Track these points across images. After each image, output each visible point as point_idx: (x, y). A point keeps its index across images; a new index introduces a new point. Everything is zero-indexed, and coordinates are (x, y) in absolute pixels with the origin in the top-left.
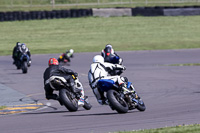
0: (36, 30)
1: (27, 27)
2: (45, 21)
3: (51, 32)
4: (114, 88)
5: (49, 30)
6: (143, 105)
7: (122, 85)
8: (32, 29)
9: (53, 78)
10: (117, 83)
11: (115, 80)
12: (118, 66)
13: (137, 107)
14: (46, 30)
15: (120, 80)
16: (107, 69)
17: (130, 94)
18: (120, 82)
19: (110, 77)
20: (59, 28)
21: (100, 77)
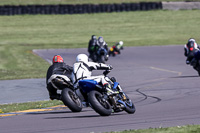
0: (106, 23)
1: (96, 20)
2: (114, 14)
3: (121, 25)
4: (97, 89)
5: (119, 23)
6: (133, 107)
7: (106, 85)
8: (101, 21)
9: (54, 76)
10: (100, 83)
11: (98, 81)
12: (103, 65)
13: (124, 109)
14: (115, 23)
15: (105, 80)
16: (91, 69)
17: (115, 95)
18: (104, 82)
19: (93, 78)
20: (128, 21)
21: (82, 78)
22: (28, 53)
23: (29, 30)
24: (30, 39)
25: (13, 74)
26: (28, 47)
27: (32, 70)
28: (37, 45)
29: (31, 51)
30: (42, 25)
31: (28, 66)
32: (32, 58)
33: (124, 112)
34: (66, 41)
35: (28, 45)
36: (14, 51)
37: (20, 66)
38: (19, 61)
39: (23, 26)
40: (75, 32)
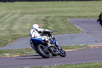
6: (65, 53)
21: (34, 37)
22: (65, 21)
23: (65, 9)
24: (66, 13)
25: (57, 31)
26: (65, 18)
27: (67, 30)
28: (69, 17)
29: (66, 19)
30: (72, 7)
31: (65, 27)
32: (67, 23)
33: (59, 56)
34: (84, 15)
35: (65, 17)
36: (58, 20)
37: (61, 27)
38: (60, 25)
39: (62, 7)
40: (89, 10)
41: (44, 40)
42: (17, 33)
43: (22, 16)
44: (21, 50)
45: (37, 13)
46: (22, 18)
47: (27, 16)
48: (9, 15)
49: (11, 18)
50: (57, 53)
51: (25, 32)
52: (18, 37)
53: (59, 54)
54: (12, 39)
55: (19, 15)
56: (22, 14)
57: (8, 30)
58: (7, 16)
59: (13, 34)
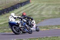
6: (31, 31)
18: (19, 23)
41: (17, 23)
42: (44, 17)
43: (47, 6)
44: (47, 26)
45: (56, 5)
46: (47, 7)
47: (50, 6)
48: (40, 6)
49: (41, 7)
50: (26, 31)
51: (49, 16)
52: (45, 18)
53: (27, 32)
54: (41, 20)
55: (46, 6)
56: (47, 5)
57: (39, 14)
58: (38, 6)
59: (42, 17)
